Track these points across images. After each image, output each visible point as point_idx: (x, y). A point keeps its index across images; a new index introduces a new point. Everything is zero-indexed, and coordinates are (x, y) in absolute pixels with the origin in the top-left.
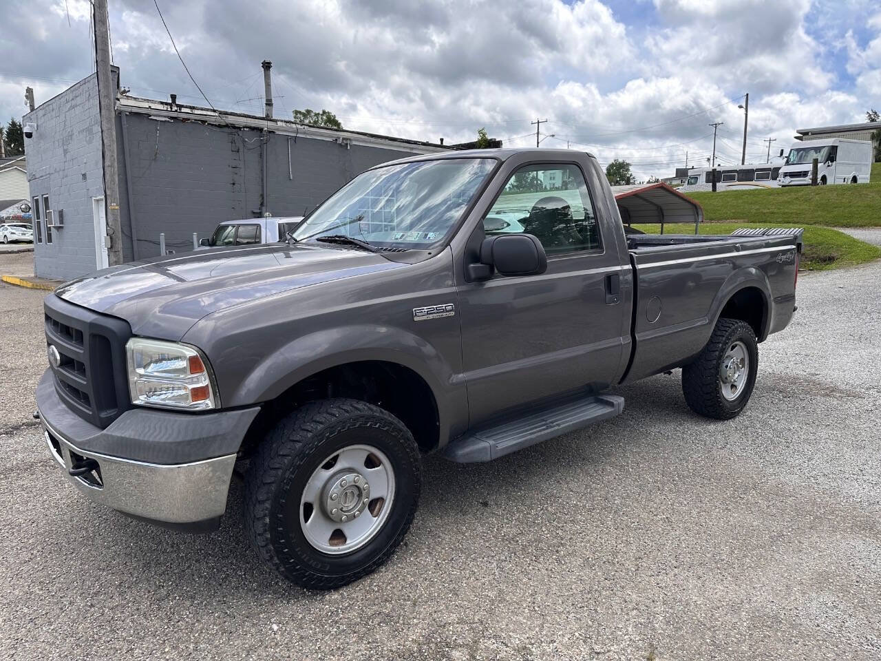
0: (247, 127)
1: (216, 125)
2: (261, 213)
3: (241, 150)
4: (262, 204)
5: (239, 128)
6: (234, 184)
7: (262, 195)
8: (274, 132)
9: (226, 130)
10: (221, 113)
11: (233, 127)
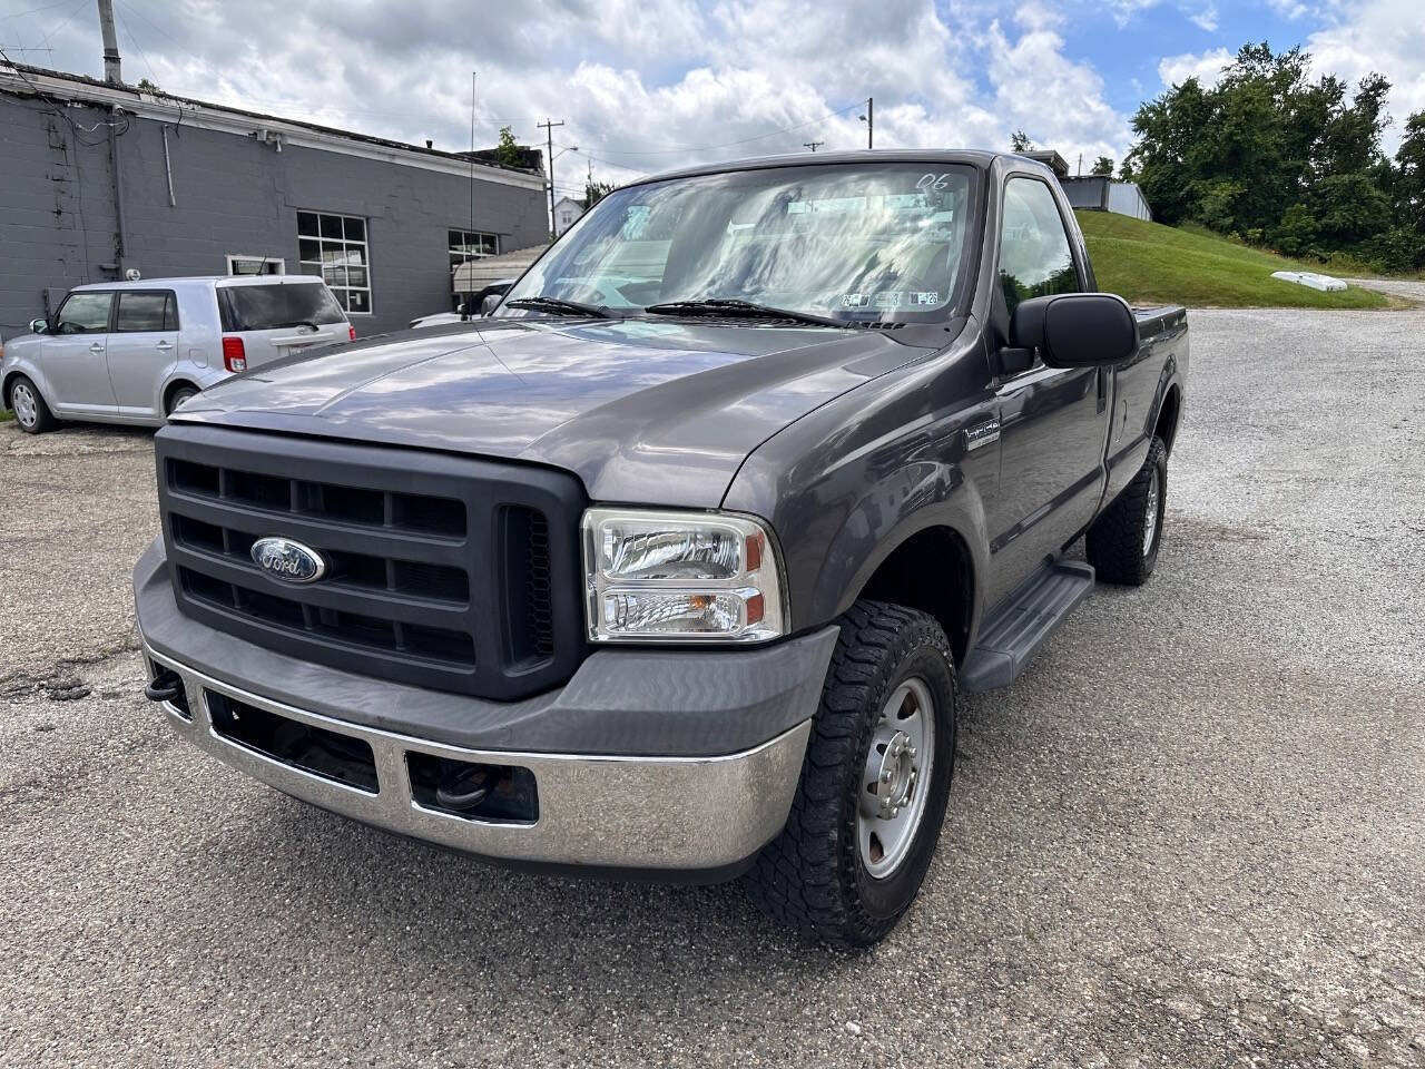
0: (78, 102)
1: (12, 94)
2: (117, 270)
3: (69, 145)
4: (119, 253)
5: (63, 103)
6: (59, 212)
7: (118, 236)
8: (134, 114)
9: (34, 103)
10: (21, 69)
11: (50, 98)
